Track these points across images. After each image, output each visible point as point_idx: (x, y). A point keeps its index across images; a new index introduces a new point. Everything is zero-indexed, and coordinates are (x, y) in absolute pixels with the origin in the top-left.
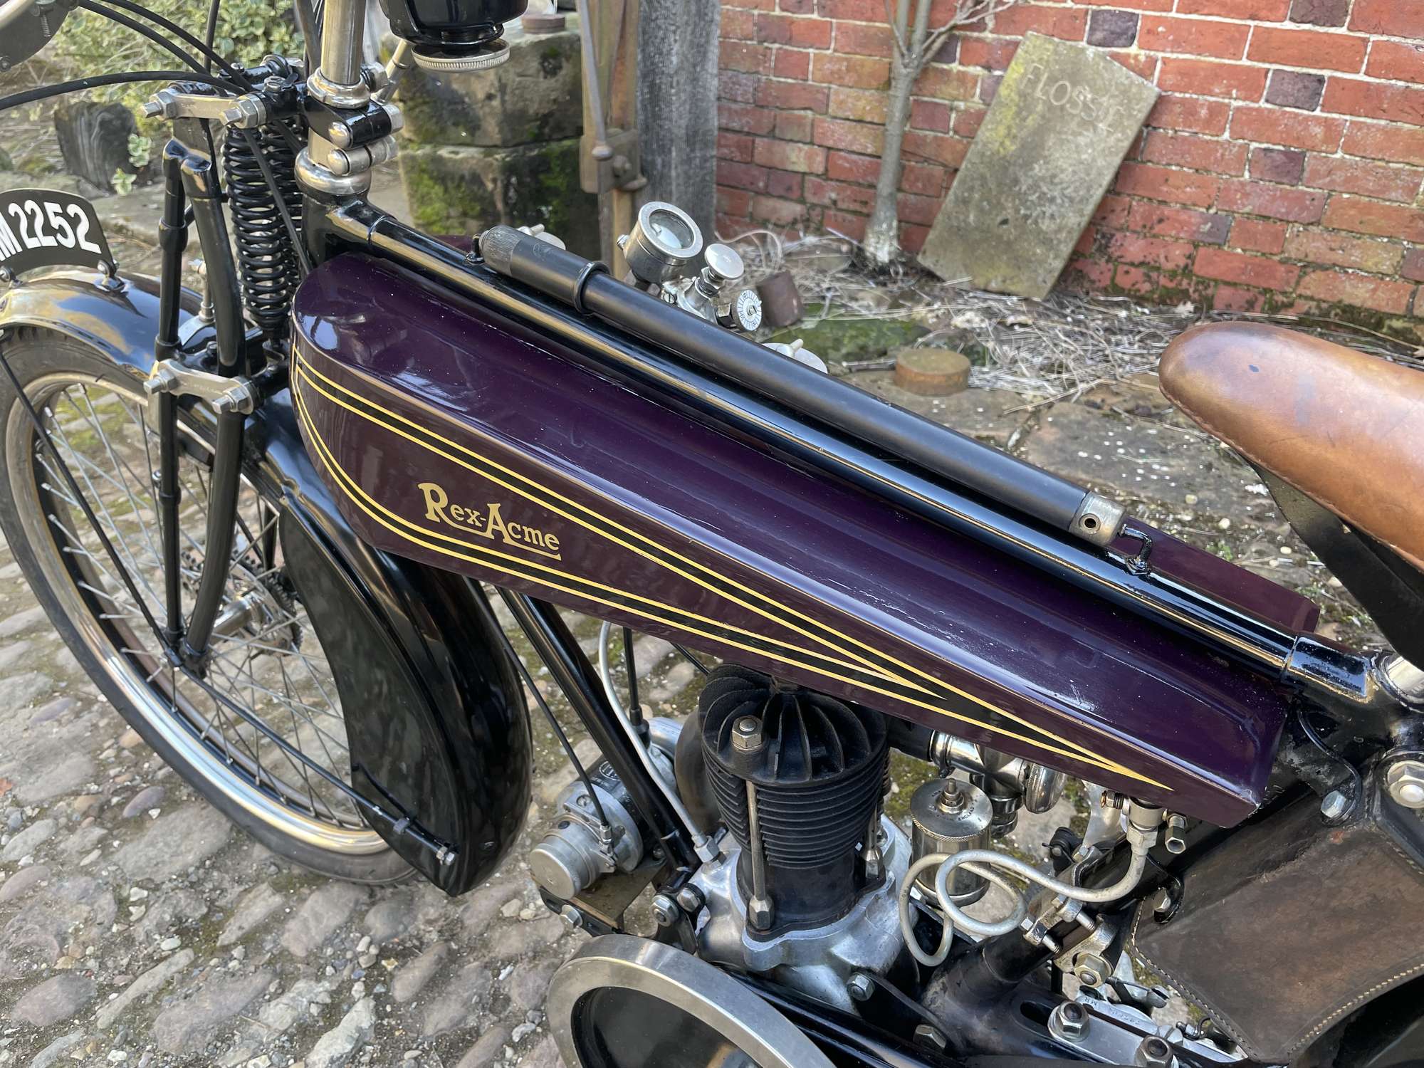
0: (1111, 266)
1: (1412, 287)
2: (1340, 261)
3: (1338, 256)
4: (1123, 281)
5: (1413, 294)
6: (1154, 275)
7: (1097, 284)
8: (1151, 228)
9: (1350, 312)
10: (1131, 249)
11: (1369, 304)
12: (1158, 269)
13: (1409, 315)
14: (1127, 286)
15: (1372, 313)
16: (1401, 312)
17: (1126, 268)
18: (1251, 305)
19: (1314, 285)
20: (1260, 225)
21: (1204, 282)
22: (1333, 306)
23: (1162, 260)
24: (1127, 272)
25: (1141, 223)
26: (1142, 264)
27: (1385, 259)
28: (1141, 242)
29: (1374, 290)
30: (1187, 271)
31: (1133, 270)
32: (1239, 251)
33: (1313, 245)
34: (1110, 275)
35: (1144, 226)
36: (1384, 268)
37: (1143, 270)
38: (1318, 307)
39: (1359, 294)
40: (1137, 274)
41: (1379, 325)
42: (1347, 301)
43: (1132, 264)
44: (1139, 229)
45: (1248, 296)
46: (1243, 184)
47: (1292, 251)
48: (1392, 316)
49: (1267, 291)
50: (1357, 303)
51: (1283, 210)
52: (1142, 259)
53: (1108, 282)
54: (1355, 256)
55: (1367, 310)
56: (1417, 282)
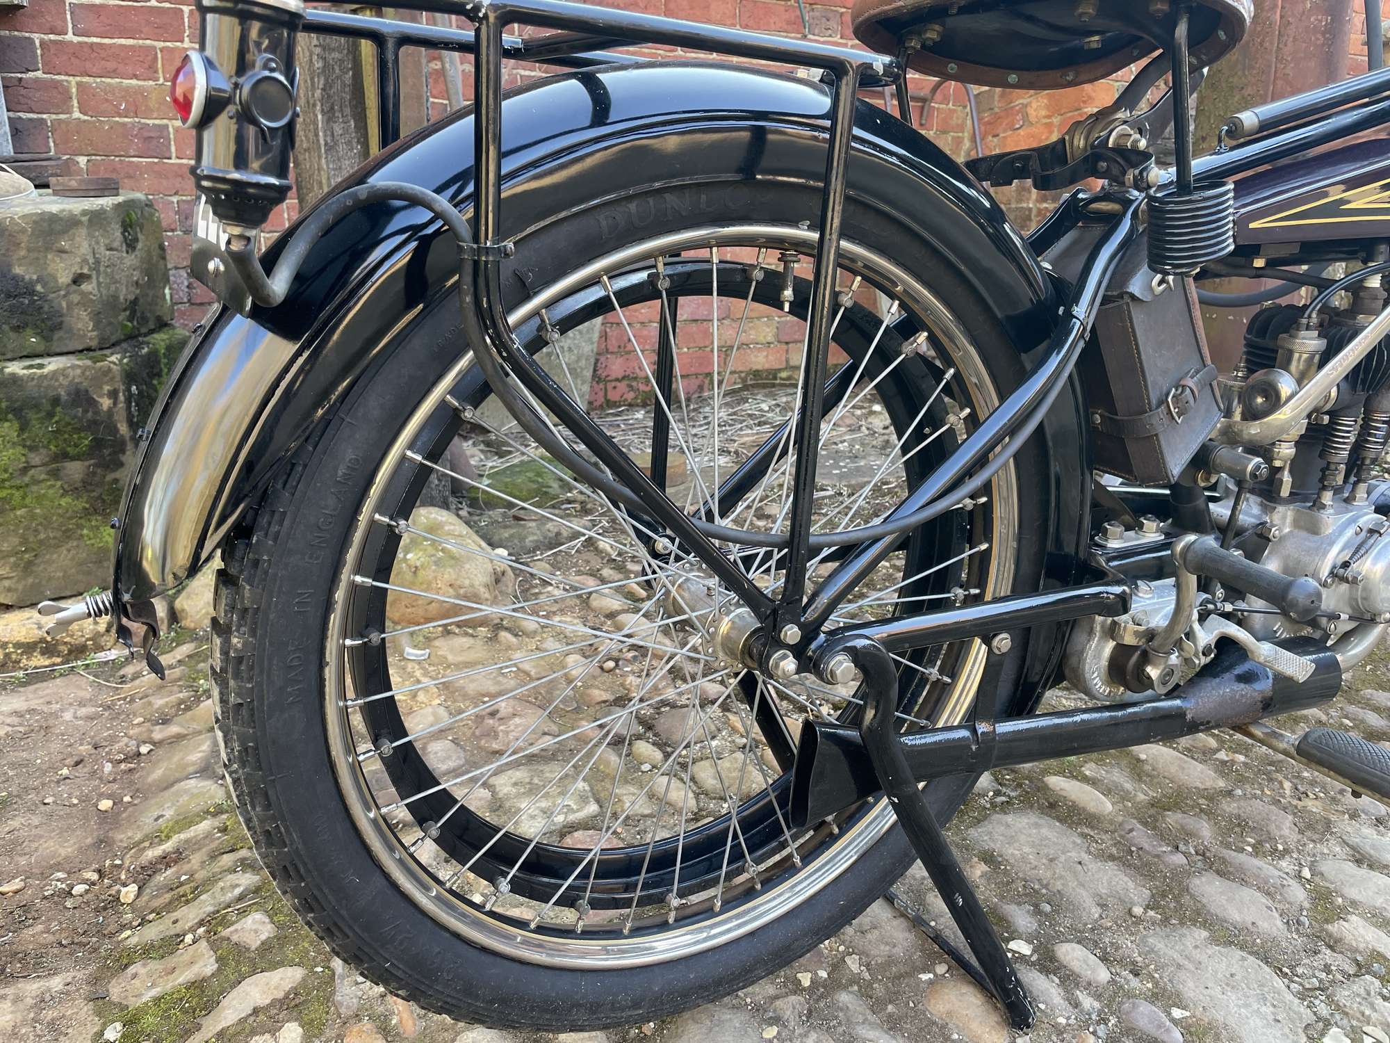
0: (601, 386)
1: (785, 347)
2: (745, 342)
4: (613, 396)
5: (787, 352)
6: (634, 384)
7: (595, 404)
8: (625, 347)
9: (756, 374)
10: (614, 367)
11: (767, 366)
12: (635, 378)
13: (789, 367)
14: (617, 399)
15: (769, 371)
16: (783, 366)
17: (613, 384)
19: (735, 361)
20: (693, 327)
22: (748, 374)
23: (638, 370)
24: (615, 388)
25: (617, 345)
26: (624, 378)
27: (767, 333)
28: (620, 360)
29: (767, 356)
31: (618, 384)
32: (686, 350)
33: (727, 332)
34: (602, 393)
35: (619, 347)
36: (769, 339)
37: (625, 382)
38: (740, 377)
39: (760, 361)
40: (622, 386)
41: (775, 378)
42: (755, 368)
43: (617, 380)
44: (616, 350)
45: (698, 382)
48: (780, 370)
49: (708, 375)
50: (759, 367)
51: (706, 313)
52: (623, 374)
53: (603, 400)
54: (753, 335)
55: (767, 370)
56: (787, 343)
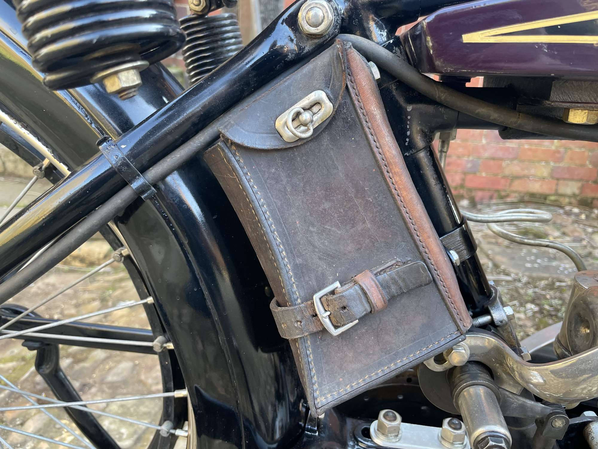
1: (556, 182)
2: (526, 175)
3: (526, 172)
5: (557, 184)
9: (532, 195)
11: (540, 191)
13: (557, 194)
15: (541, 195)
16: (553, 193)
18: (491, 198)
19: (517, 186)
20: (492, 163)
21: (470, 190)
22: (525, 194)
27: (544, 171)
29: (541, 185)
30: (462, 186)
32: (484, 174)
33: (514, 168)
36: (545, 175)
38: (520, 195)
39: (536, 187)
41: (545, 199)
42: (531, 191)
45: (490, 193)
46: (483, 146)
47: (507, 172)
48: (549, 195)
49: (498, 191)
50: (535, 191)
54: (533, 171)
56: (558, 179)
